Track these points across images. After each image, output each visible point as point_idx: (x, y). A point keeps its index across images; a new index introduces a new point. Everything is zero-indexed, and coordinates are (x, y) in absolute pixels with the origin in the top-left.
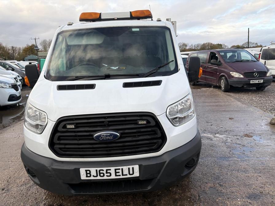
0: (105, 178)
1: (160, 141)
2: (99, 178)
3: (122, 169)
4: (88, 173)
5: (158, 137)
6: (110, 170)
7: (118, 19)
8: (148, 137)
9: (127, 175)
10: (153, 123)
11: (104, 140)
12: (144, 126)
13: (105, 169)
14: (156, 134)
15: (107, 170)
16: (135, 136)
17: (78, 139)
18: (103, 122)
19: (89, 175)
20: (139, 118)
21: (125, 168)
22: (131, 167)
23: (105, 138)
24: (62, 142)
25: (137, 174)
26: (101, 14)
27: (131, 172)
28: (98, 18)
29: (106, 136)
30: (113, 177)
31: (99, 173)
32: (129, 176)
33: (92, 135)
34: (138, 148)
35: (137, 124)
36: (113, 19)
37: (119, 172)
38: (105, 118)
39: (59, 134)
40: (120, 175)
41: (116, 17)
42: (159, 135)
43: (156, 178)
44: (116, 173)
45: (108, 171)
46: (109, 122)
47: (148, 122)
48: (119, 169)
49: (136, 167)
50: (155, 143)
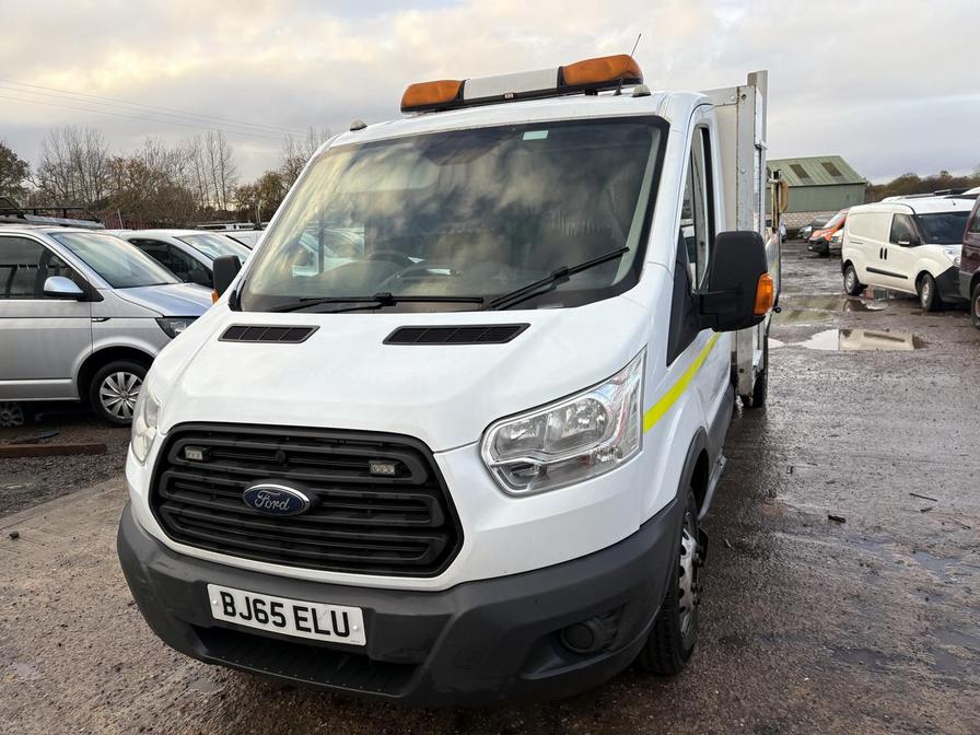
0: (270, 627)
1: (441, 541)
2: (253, 623)
3: (314, 611)
4: (229, 604)
5: (433, 525)
6: (281, 605)
7: (518, 97)
8: (401, 521)
9: (328, 633)
10: (419, 476)
11: (267, 510)
12: (390, 481)
13: (268, 599)
14: (427, 514)
15: (273, 605)
16: (365, 511)
17: (214, 496)
18: (272, 452)
19: (230, 609)
20: (375, 453)
21: (324, 611)
22: (339, 610)
23: (268, 504)
24: (176, 496)
25: (358, 637)
26: (464, 82)
27: (341, 629)
28: (455, 100)
29: (272, 498)
30: (290, 630)
31: (254, 609)
32: (333, 638)
33: (241, 489)
34: (372, 552)
35: (366, 470)
36: (501, 100)
37: (305, 619)
38: (282, 439)
39: (171, 472)
40: (309, 630)
41: (508, 91)
42: (438, 519)
43: (422, 664)
44: (298, 619)
45: (277, 609)
46: (289, 454)
47: (402, 470)
48: (306, 609)
49: (356, 616)
50: (426, 545)
